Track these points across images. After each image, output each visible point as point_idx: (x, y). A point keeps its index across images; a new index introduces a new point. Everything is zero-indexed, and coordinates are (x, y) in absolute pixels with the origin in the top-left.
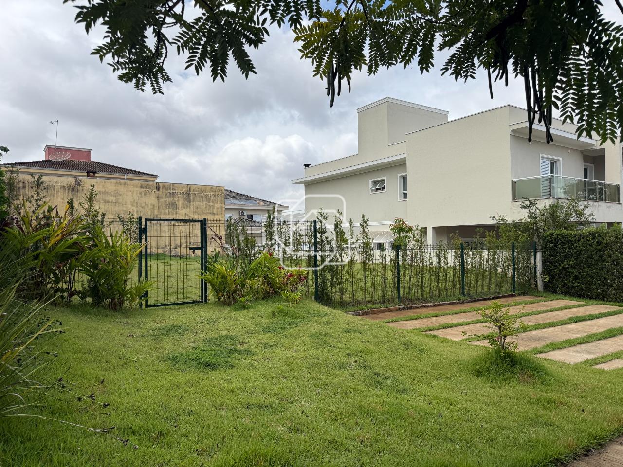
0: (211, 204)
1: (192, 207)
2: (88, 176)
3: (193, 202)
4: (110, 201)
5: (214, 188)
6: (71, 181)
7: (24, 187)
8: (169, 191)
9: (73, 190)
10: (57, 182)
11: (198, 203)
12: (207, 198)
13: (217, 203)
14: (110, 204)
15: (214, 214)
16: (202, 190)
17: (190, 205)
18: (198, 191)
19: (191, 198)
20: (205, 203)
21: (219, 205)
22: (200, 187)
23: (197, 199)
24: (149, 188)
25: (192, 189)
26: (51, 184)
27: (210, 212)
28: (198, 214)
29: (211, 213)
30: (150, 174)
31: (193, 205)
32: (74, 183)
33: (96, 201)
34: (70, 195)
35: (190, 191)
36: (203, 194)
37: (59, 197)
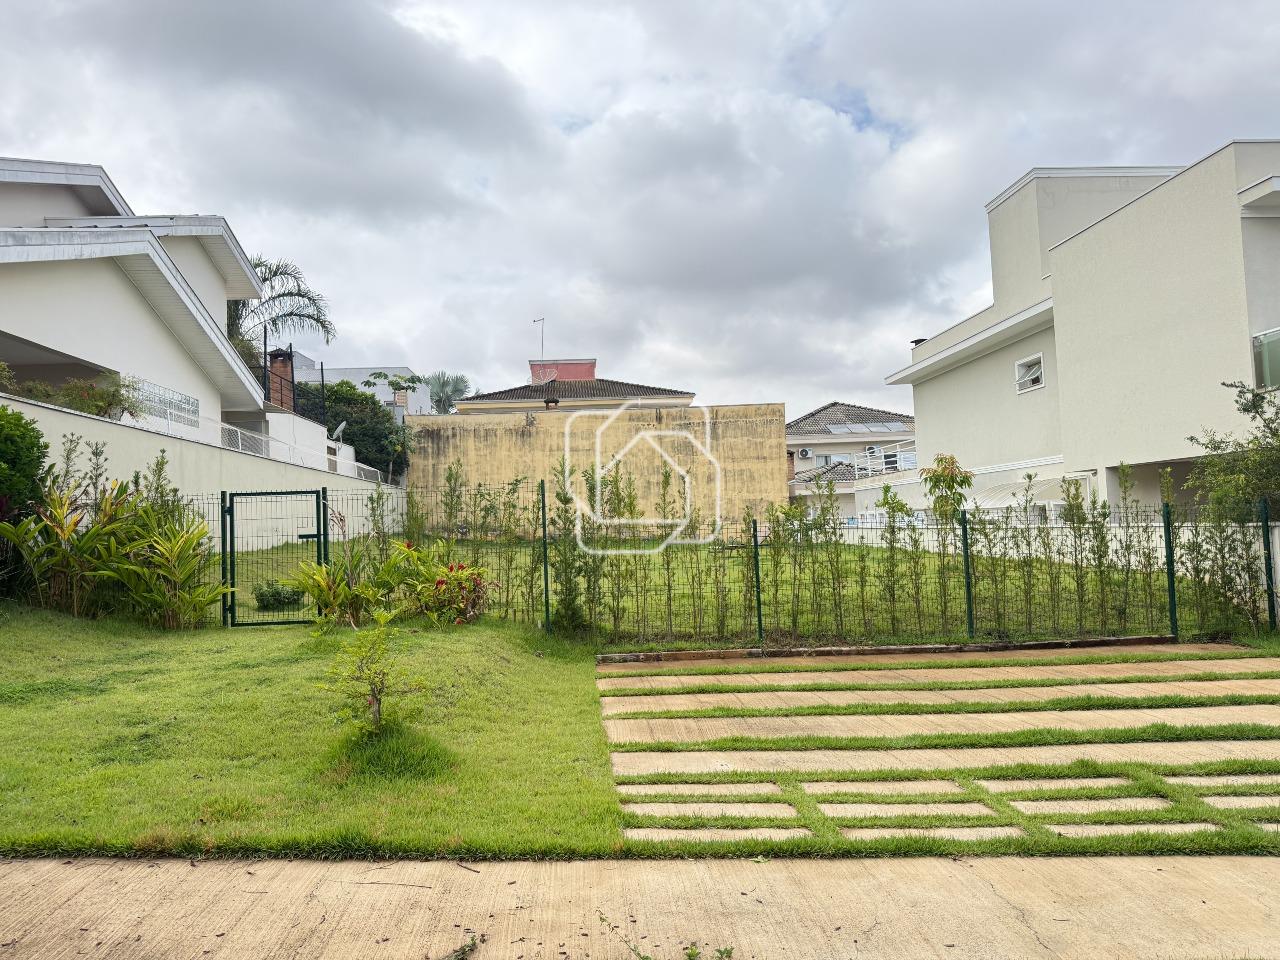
0: (759, 440)
1: (721, 448)
2: (548, 408)
3: (723, 437)
4: (581, 448)
5: (763, 407)
6: (519, 419)
7: (454, 435)
8: (678, 423)
9: (523, 434)
10: (500, 424)
11: (733, 440)
12: (751, 430)
13: (770, 437)
14: (580, 453)
15: (764, 458)
16: (741, 414)
17: (718, 445)
18: (733, 417)
19: (720, 431)
20: (746, 438)
21: (774, 441)
22: (736, 408)
23: (730, 432)
24: (643, 420)
25: (720, 414)
26: (490, 427)
27: (755, 455)
28: (733, 460)
29: (758, 458)
30: (681, 393)
31: (723, 444)
32: (524, 423)
33: (558, 450)
34: (519, 443)
35: (717, 418)
36: (741, 423)
37: (504, 448)
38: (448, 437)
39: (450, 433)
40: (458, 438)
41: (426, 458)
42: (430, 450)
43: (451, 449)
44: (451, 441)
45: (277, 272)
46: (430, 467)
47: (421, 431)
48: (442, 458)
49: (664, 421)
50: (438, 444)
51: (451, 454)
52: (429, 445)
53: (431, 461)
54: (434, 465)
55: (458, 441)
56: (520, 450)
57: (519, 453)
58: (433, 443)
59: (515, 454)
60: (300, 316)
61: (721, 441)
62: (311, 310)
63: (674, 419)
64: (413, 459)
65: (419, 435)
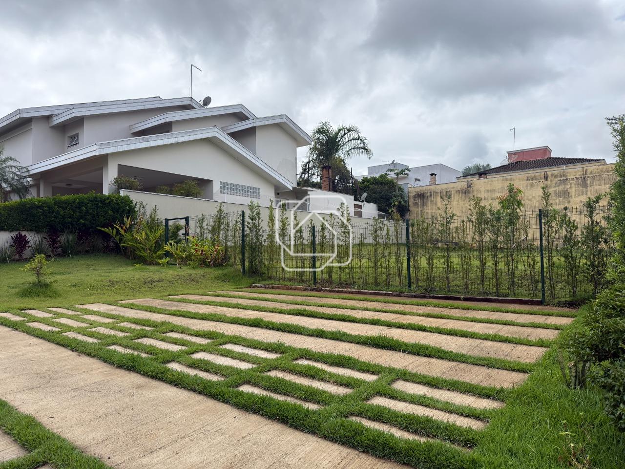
1: (589, 193)
2: (479, 177)
3: (591, 186)
6: (464, 184)
7: (431, 195)
8: (559, 179)
9: (465, 193)
10: (453, 188)
12: (610, 179)
16: (604, 170)
17: (587, 191)
18: (598, 173)
19: (588, 182)
20: (607, 185)
23: (596, 182)
24: (536, 179)
25: (589, 171)
31: (591, 190)
32: (466, 186)
33: (484, 199)
34: (463, 197)
35: (586, 174)
36: (604, 176)
37: (455, 200)
38: (428, 197)
39: (429, 194)
40: (433, 197)
41: (417, 207)
42: (420, 204)
43: (429, 202)
44: (429, 198)
45: (349, 130)
46: (420, 212)
47: (416, 195)
48: (425, 207)
49: (549, 179)
50: (423, 200)
51: (429, 205)
52: (419, 201)
53: (420, 209)
54: (421, 211)
55: (433, 198)
56: (464, 201)
57: (463, 202)
58: (421, 200)
59: (461, 203)
60: (358, 148)
61: (589, 188)
62: (362, 145)
63: (556, 177)
64: (412, 208)
65: (415, 197)
